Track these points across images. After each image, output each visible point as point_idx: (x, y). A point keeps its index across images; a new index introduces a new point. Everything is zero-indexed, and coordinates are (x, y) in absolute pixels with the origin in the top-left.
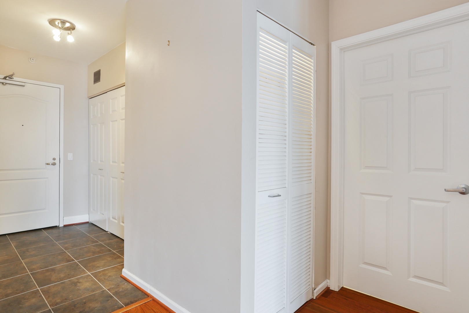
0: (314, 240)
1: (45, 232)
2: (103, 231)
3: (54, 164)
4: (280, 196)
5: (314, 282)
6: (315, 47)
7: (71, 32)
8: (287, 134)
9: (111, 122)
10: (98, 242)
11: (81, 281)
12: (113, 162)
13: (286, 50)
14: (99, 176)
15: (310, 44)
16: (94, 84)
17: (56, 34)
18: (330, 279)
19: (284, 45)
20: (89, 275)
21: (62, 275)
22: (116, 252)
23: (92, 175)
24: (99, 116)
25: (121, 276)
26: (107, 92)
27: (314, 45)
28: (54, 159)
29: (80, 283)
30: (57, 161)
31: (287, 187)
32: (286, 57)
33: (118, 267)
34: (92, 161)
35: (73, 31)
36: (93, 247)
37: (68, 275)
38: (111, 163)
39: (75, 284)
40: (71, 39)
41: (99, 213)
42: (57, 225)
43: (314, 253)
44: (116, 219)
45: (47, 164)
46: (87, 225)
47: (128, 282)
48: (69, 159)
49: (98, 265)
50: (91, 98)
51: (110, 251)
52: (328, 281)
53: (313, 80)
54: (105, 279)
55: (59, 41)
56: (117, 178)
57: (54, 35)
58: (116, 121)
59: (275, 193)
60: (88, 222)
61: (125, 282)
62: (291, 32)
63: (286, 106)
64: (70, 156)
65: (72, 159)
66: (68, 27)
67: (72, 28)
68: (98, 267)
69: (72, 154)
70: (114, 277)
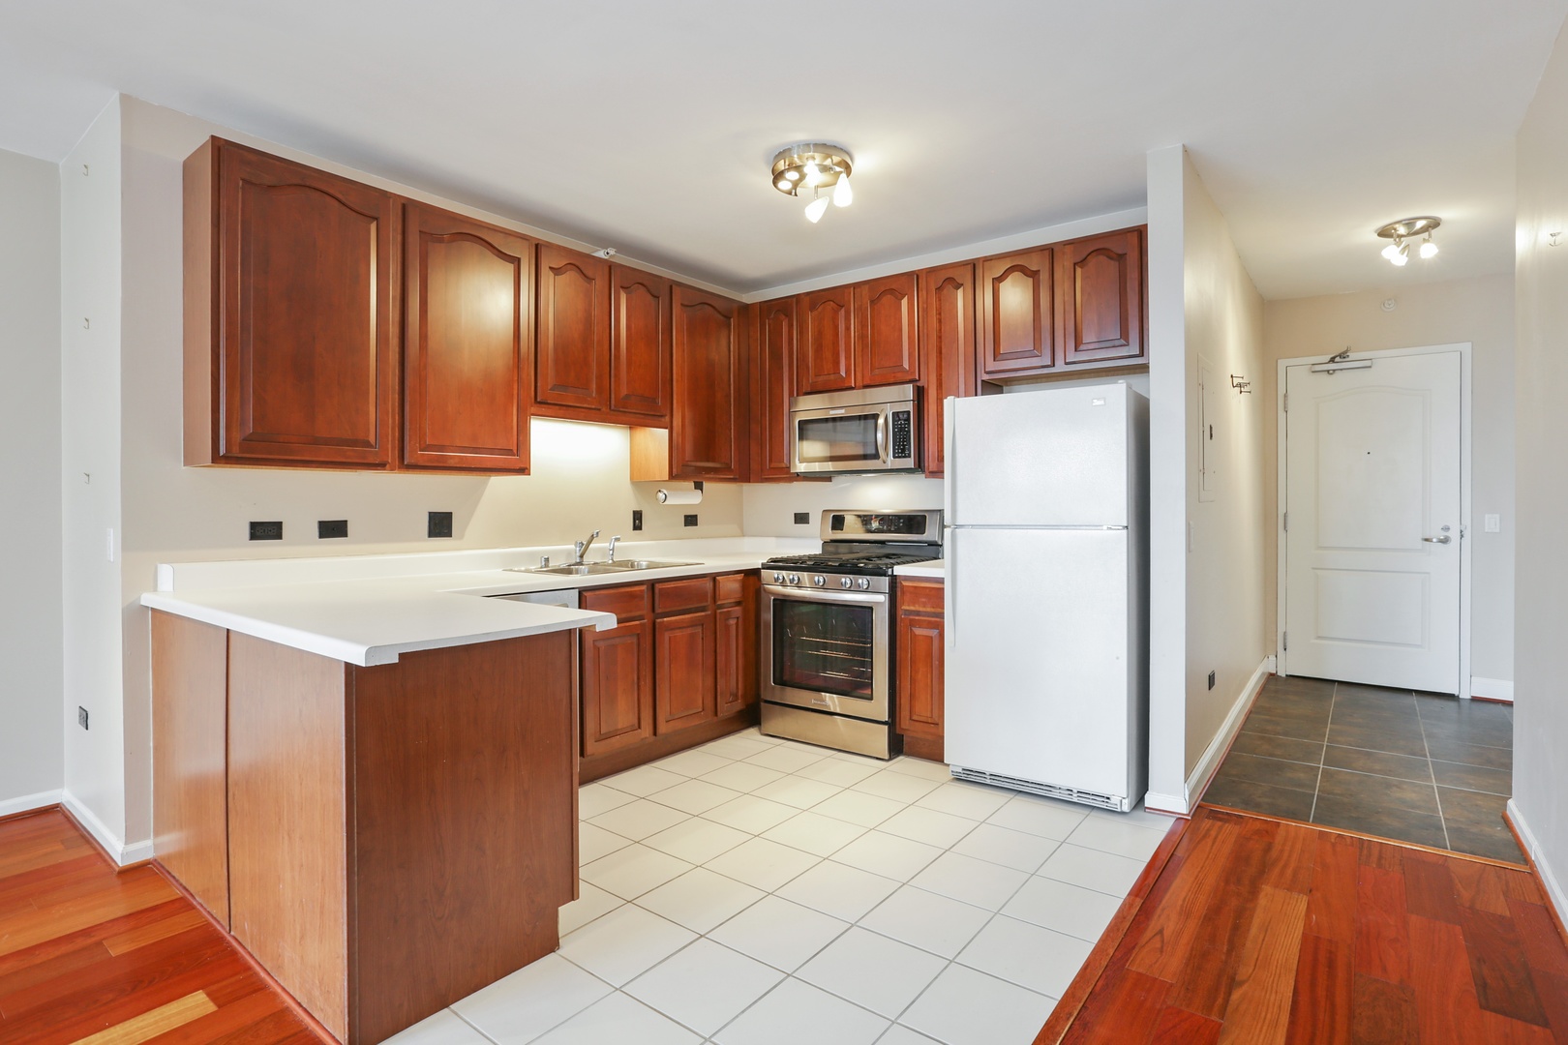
1: (1414, 700)
3: (1445, 541)
7: (1430, 236)
11: (1404, 787)
17: (1394, 255)
25: (1505, 814)
28: (1446, 529)
30: (1454, 535)
35: (1434, 232)
36: (1497, 753)
40: (1428, 251)
42: (1456, 693)
45: (1426, 540)
47: (1512, 828)
48: (1484, 530)
49: (1472, 781)
55: (1404, 264)
61: (1501, 825)
64: (1491, 522)
65: (1497, 530)
66: (1421, 228)
67: (1435, 223)
68: (1468, 783)
69: (1497, 516)
70: (1483, 810)
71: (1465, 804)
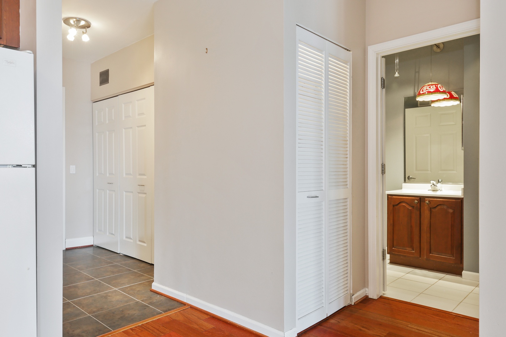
0: (351, 245)
2: (113, 253)
4: (318, 197)
5: (352, 288)
6: (351, 52)
8: (323, 140)
9: (124, 130)
10: (113, 263)
11: (110, 294)
12: (126, 174)
13: (323, 59)
14: (108, 191)
15: (346, 50)
16: (100, 86)
18: (368, 287)
19: (321, 54)
20: (116, 291)
21: (88, 291)
22: (137, 271)
23: (97, 190)
24: (107, 122)
25: (151, 290)
26: (117, 96)
27: (349, 51)
29: (109, 296)
31: (324, 190)
32: (322, 65)
33: (145, 283)
34: (97, 175)
35: (88, 30)
36: (110, 268)
37: (94, 290)
38: (124, 175)
39: (106, 297)
40: (86, 38)
41: (108, 234)
43: (351, 259)
44: (130, 238)
46: (91, 249)
47: (160, 294)
48: (71, 172)
49: (122, 282)
50: (95, 102)
51: (130, 270)
52: (367, 289)
53: (349, 79)
54: (134, 293)
55: (73, 41)
56: (132, 192)
57: (67, 35)
58: (131, 128)
59: (314, 194)
60: (92, 246)
61: (156, 295)
62: (327, 41)
63: (323, 112)
64: (73, 169)
65: (74, 173)
66: (83, 25)
67: (87, 26)
68: (123, 283)
69: (74, 166)
70: (143, 291)
71: (135, 292)
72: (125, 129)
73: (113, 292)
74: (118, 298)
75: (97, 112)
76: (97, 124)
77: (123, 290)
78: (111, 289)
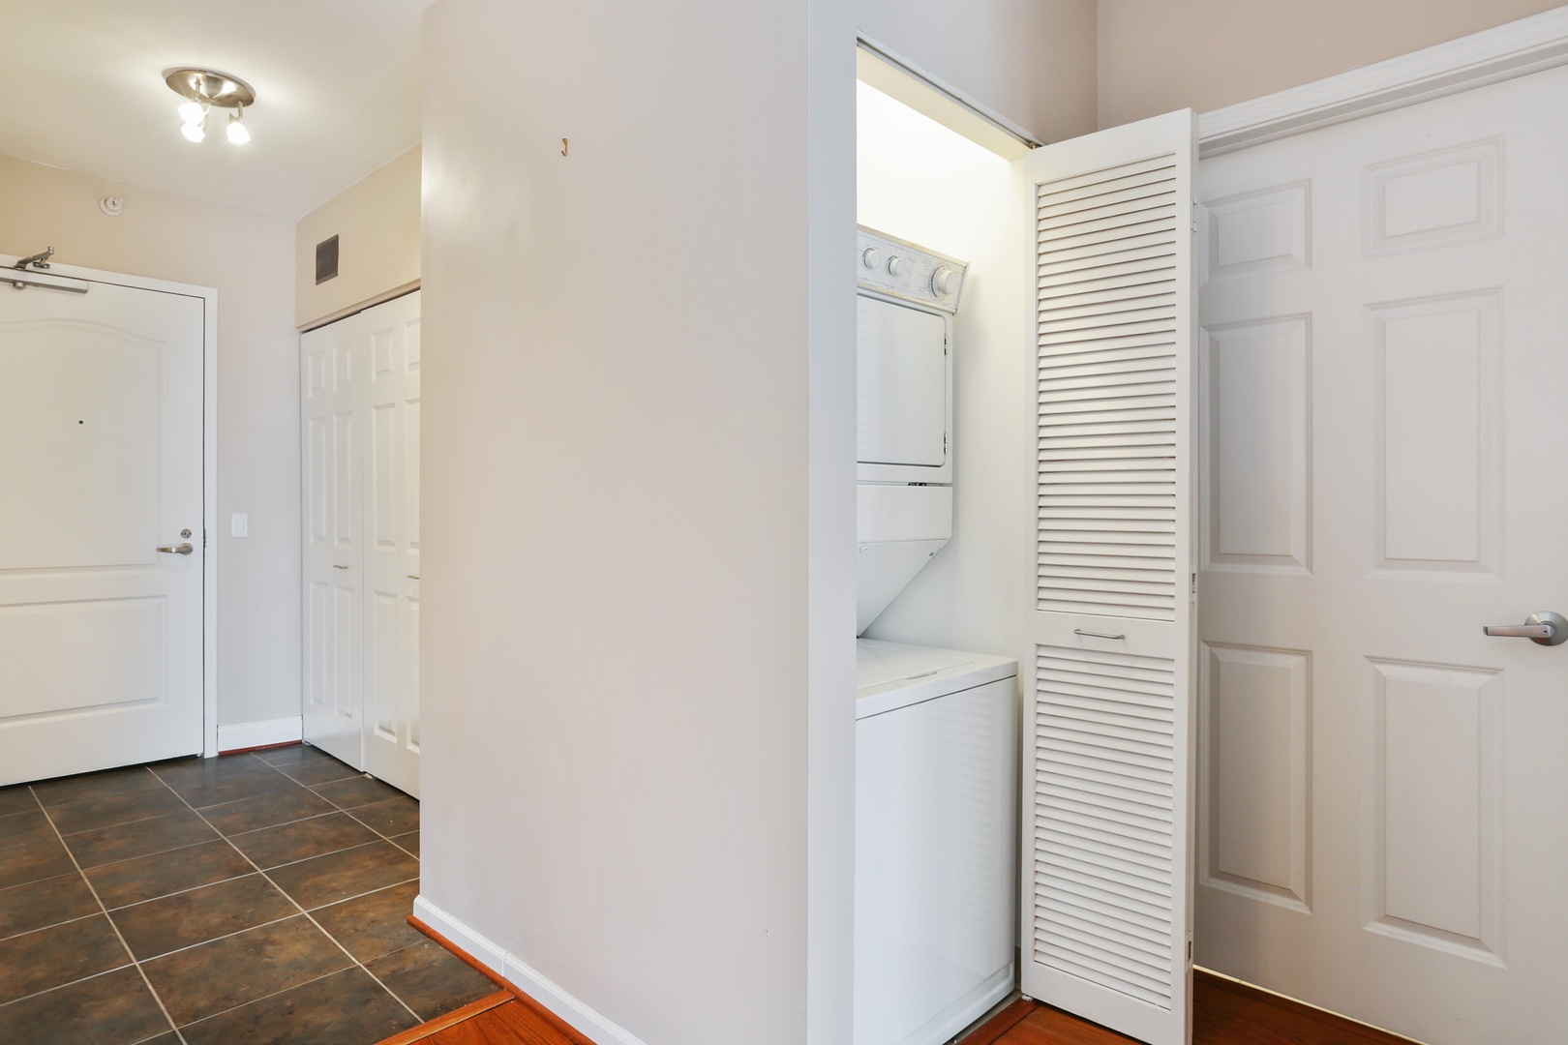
1: (157, 778)
2: (348, 771)
3: (186, 550)
7: (240, 112)
9: (374, 411)
10: (332, 808)
11: (276, 936)
12: (382, 542)
14: (336, 589)
16: (317, 284)
17: (191, 119)
20: (303, 919)
21: (215, 920)
22: (394, 840)
23: (311, 585)
24: (335, 388)
25: (411, 919)
26: (359, 312)
28: (186, 534)
29: (272, 943)
30: (195, 541)
33: (402, 890)
34: (311, 541)
35: (246, 110)
36: (316, 826)
37: (235, 917)
38: (375, 546)
39: (257, 947)
40: (239, 134)
41: (336, 713)
42: (199, 752)
44: (391, 732)
45: (164, 550)
46: (296, 752)
48: (234, 534)
49: (334, 884)
50: (308, 331)
51: (374, 837)
54: (356, 930)
55: (199, 141)
56: (394, 596)
57: (182, 123)
58: (393, 405)
60: (299, 743)
61: (423, 939)
64: (239, 525)
65: (245, 535)
66: (229, 96)
67: (244, 99)
68: (333, 890)
69: (245, 516)
70: (385, 924)
71: (360, 927)
72: (377, 408)
73: (290, 925)
74: (297, 950)
75: (310, 359)
76: (310, 394)
77: (324, 917)
78: (292, 910)
